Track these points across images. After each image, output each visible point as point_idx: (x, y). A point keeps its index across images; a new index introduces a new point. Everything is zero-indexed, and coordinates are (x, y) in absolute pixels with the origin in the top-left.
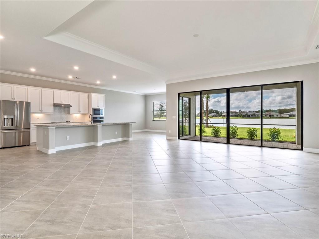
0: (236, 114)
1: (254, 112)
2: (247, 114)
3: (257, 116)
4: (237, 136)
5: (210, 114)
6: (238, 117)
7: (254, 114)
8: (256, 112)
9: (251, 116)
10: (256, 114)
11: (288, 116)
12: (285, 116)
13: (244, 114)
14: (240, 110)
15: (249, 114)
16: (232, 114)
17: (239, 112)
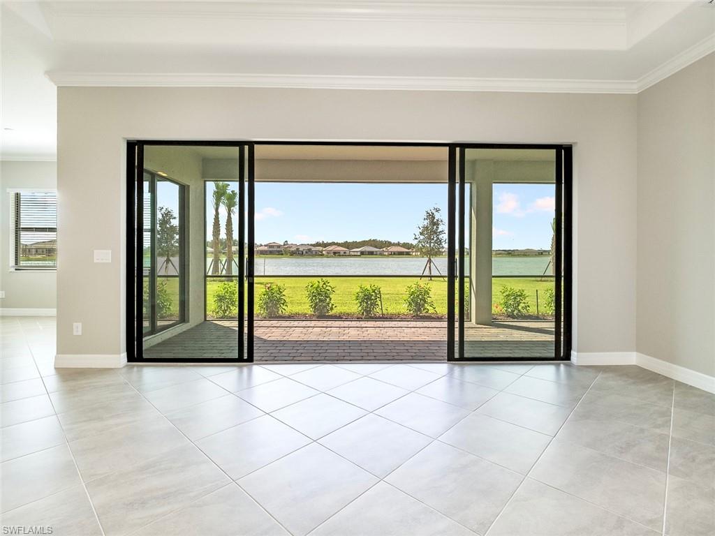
0: (279, 249)
1: (308, 245)
2: (298, 249)
3: (314, 253)
4: (332, 309)
6: (282, 254)
7: (310, 250)
8: (311, 245)
9: (304, 253)
10: (313, 249)
11: (359, 254)
12: (356, 254)
13: (294, 249)
14: (286, 241)
15: (301, 249)
16: (271, 249)
17: (284, 245)
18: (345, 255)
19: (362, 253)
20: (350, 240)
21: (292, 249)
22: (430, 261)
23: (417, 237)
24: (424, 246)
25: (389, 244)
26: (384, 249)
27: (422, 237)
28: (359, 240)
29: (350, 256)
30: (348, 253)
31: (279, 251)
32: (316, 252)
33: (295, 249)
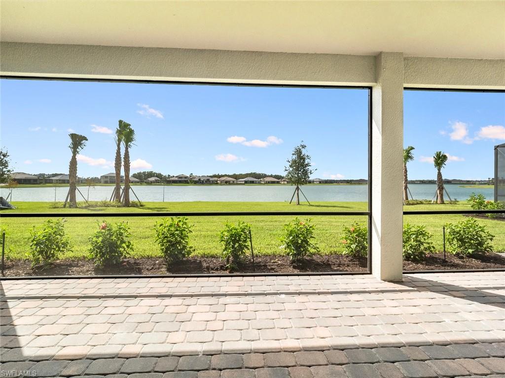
0: (186, 179)
1: (208, 176)
2: (199, 179)
3: (211, 182)
5: (149, 179)
6: (189, 183)
7: (208, 180)
8: (210, 176)
9: (204, 182)
10: (211, 179)
11: (243, 182)
12: (241, 182)
14: (192, 174)
15: (202, 179)
16: (180, 179)
17: (191, 176)
18: (233, 184)
19: (246, 182)
20: (237, 173)
21: (195, 179)
22: (298, 189)
23: (287, 169)
24: (292, 176)
25: (265, 176)
26: (262, 179)
27: (291, 169)
28: (244, 173)
29: (237, 184)
30: (235, 182)
31: (185, 181)
32: (213, 181)
33: (197, 179)
